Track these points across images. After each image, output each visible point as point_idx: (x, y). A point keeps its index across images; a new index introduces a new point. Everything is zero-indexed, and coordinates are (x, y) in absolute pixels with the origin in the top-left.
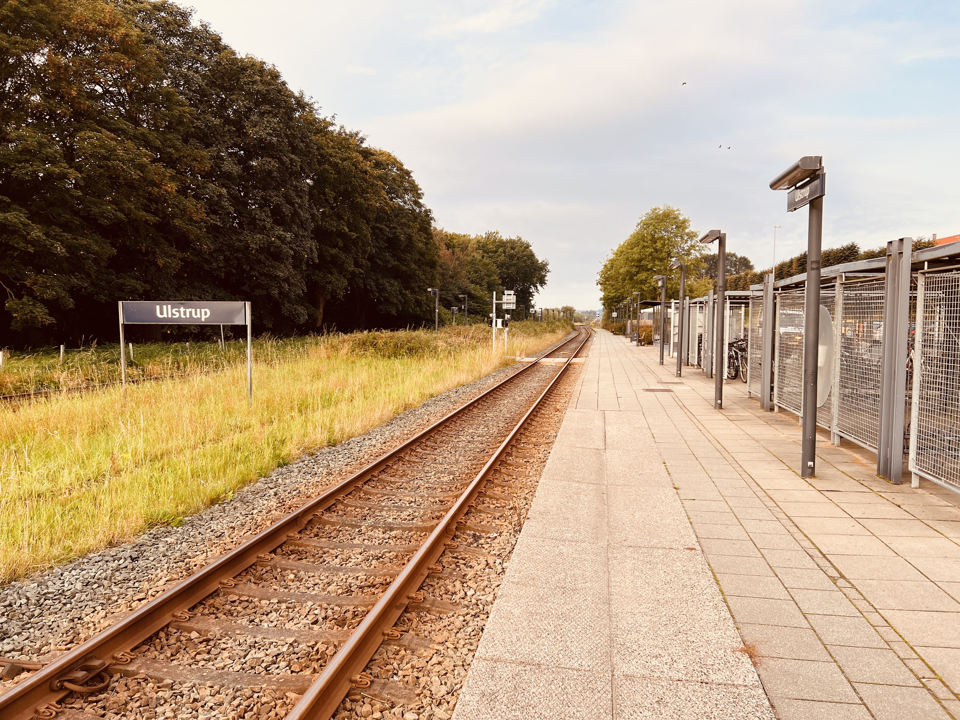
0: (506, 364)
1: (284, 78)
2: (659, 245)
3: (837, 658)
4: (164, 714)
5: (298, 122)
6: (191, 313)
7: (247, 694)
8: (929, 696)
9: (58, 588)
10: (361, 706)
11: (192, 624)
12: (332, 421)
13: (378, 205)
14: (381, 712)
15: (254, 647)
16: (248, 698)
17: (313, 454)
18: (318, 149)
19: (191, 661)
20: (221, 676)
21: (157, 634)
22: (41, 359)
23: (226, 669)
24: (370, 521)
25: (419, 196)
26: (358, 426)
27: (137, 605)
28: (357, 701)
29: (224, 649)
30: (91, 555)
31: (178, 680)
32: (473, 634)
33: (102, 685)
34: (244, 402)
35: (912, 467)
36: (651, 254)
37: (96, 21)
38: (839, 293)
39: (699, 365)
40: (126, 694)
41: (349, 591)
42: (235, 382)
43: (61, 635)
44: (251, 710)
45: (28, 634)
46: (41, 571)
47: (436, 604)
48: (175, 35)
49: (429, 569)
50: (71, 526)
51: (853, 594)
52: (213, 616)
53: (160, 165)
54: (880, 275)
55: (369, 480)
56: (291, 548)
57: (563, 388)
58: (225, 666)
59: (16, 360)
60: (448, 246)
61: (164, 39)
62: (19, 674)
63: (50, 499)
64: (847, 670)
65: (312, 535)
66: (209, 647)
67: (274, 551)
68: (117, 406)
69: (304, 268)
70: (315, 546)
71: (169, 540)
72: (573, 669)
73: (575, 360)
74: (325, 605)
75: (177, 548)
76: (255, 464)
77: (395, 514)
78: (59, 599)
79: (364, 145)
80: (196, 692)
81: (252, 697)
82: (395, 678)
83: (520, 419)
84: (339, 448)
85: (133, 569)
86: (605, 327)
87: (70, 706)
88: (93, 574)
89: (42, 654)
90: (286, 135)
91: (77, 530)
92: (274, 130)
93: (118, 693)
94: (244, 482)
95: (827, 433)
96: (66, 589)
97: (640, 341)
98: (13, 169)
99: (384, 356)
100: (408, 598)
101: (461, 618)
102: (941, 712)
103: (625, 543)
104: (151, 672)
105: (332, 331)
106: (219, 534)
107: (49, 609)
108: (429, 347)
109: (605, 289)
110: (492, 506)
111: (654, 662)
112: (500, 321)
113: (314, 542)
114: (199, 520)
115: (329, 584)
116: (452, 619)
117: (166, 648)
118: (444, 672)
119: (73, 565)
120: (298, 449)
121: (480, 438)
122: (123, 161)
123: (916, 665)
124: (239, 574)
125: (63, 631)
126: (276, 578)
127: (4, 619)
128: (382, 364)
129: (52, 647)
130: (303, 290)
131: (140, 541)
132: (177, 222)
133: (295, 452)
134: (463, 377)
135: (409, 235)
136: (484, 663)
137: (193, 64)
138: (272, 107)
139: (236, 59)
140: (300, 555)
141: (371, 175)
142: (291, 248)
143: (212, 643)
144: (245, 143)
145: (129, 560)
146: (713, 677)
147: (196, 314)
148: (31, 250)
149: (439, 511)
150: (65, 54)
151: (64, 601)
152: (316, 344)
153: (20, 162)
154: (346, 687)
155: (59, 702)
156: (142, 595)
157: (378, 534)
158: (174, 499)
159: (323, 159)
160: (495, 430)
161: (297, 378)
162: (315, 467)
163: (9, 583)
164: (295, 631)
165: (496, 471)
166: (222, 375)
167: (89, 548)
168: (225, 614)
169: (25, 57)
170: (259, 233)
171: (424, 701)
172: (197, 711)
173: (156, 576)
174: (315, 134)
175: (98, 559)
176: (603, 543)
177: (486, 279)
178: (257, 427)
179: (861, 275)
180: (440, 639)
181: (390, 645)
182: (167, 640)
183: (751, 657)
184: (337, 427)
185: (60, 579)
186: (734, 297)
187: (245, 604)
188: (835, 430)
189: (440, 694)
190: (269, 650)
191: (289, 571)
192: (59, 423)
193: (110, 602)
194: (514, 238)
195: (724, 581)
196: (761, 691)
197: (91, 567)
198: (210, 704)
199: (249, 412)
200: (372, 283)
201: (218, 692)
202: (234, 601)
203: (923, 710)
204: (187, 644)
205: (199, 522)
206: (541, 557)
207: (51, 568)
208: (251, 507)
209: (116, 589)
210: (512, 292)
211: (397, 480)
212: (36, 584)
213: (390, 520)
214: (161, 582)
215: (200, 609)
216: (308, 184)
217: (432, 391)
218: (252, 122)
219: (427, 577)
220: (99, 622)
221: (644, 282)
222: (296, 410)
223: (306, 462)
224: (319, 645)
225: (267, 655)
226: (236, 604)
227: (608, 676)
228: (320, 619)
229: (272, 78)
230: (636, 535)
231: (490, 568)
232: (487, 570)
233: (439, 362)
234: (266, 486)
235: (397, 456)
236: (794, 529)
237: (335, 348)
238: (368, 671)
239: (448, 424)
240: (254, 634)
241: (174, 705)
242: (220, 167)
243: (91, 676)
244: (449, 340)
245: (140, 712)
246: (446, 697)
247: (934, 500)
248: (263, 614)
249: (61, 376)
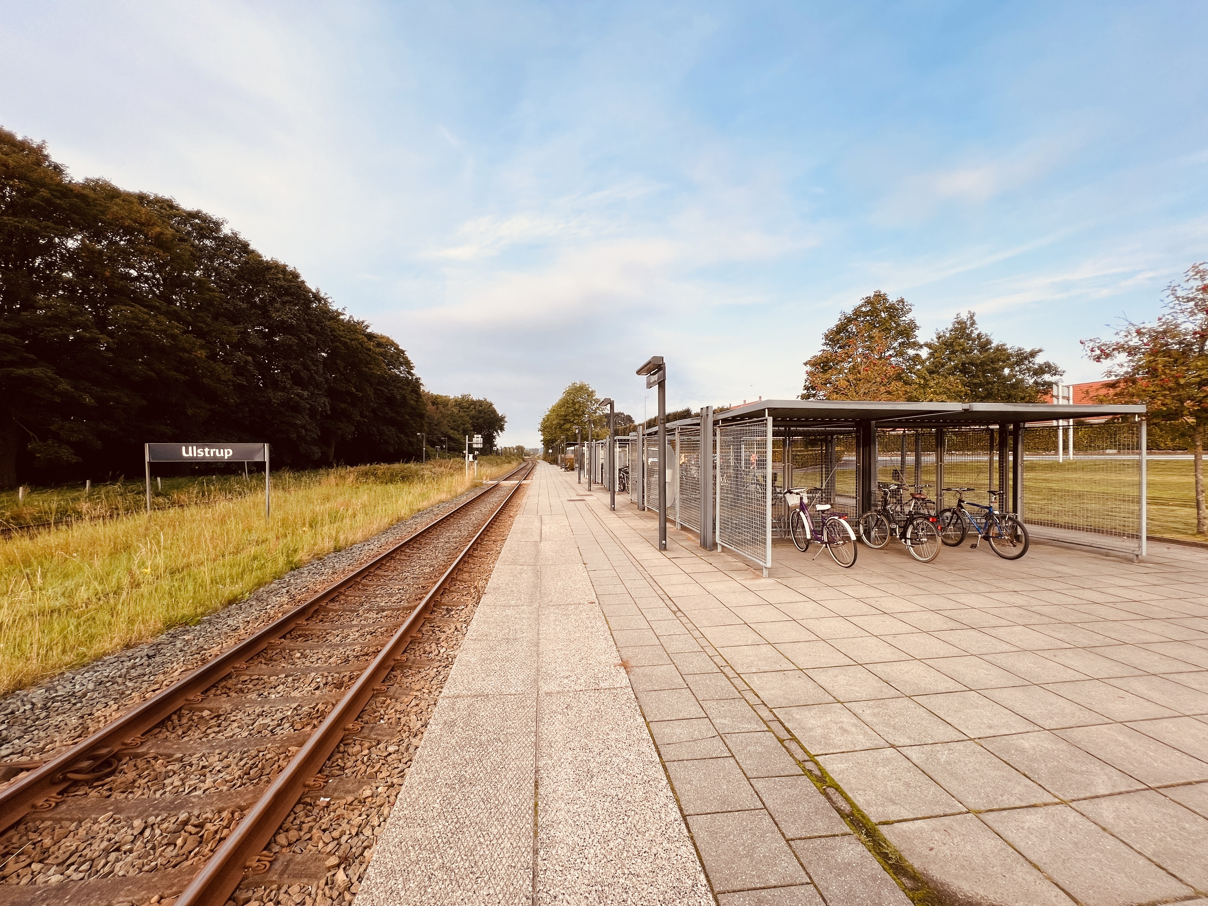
0: (475, 486)
1: (303, 277)
2: (577, 406)
3: (675, 661)
4: (172, 784)
5: (315, 310)
6: (214, 452)
7: (253, 755)
8: (724, 677)
9: (69, 690)
10: (353, 747)
11: (205, 705)
12: (338, 532)
13: (379, 373)
14: (369, 749)
15: (262, 715)
16: (254, 757)
17: (321, 559)
18: (331, 331)
19: (202, 735)
20: (229, 743)
21: (169, 718)
22: (65, 493)
23: (235, 737)
24: (366, 606)
25: (411, 368)
26: (359, 536)
27: (151, 695)
28: (349, 744)
29: (234, 721)
30: (105, 658)
31: (188, 753)
32: (443, 680)
33: (109, 770)
34: (262, 522)
35: (718, 540)
36: (572, 412)
37: (131, 219)
38: (677, 438)
39: (602, 483)
40: (134, 773)
41: (347, 661)
42: (255, 505)
43: (68, 732)
44: (257, 766)
45: (31, 736)
46: (51, 678)
47: (416, 662)
48: (208, 238)
49: (411, 637)
50: (86, 635)
51: (685, 620)
52: (225, 695)
53: (191, 336)
54: (698, 427)
55: (367, 575)
56: (299, 633)
57: (516, 501)
58: (234, 735)
59: (37, 494)
60: (434, 403)
61: (198, 240)
62: (16, 774)
63: (65, 613)
64: (680, 668)
65: (318, 621)
66: (220, 721)
67: (284, 637)
68: (141, 530)
69: (318, 417)
70: (320, 630)
71: (186, 637)
72: (511, 695)
73: (524, 482)
74: (326, 674)
75: (194, 643)
76: (270, 569)
77: (387, 599)
78: (69, 700)
79: (368, 331)
80: (205, 760)
81: (257, 756)
82: (382, 721)
83: (484, 524)
84: (343, 553)
85: (149, 665)
86: (545, 459)
87: (73, 794)
88: (106, 674)
89: (45, 752)
90: (305, 320)
91: (92, 637)
92: (295, 315)
93: (126, 773)
94: (259, 585)
95: (673, 522)
96: (76, 690)
97: (566, 468)
98: (41, 332)
99: (382, 482)
100: (394, 660)
101: (435, 670)
102: (731, 686)
103: (551, 604)
104: (161, 751)
105: (341, 465)
106: (234, 627)
107: (57, 710)
108: (417, 475)
109: (543, 435)
110: (461, 587)
111: (566, 681)
112: (471, 456)
113: (320, 626)
114: (217, 618)
115: (330, 657)
116: (428, 672)
117: (178, 728)
118: (420, 711)
119: (86, 668)
120: (309, 556)
121: (454, 540)
122: (156, 331)
123: (718, 659)
124: (252, 658)
125: (71, 728)
126: (285, 658)
127: (4, 726)
128: (379, 488)
129: (58, 744)
130: (317, 435)
131: (158, 640)
132: (205, 381)
133: (305, 558)
134: (443, 496)
135: (404, 395)
136: (447, 700)
137: (224, 261)
138: (293, 298)
139: (262, 260)
140: (306, 637)
141: (374, 352)
142: (308, 403)
143: (222, 718)
144: (269, 323)
145: (146, 658)
146: (602, 685)
147: (220, 453)
148: (58, 400)
149: (421, 594)
150: (100, 242)
151: (74, 701)
152: (328, 475)
153: (49, 327)
154: (340, 735)
155: (61, 793)
156: (157, 686)
157: (373, 615)
158: (193, 603)
159: (336, 338)
160: (466, 533)
161: (309, 501)
162: (323, 568)
163: (13, 692)
164: (300, 698)
165: (465, 562)
166: (244, 501)
167: (104, 652)
168: (236, 692)
169: (57, 240)
170: (280, 391)
171: (404, 735)
172: (205, 776)
173: (172, 668)
174: (329, 320)
175: (113, 660)
176: (536, 605)
177: (462, 426)
178: (273, 540)
179: (689, 427)
180: (418, 687)
181: (378, 697)
182: (179, 721)
183: (625, 668)
184: (342, 537)
185: (71, 682)
186: (621, 440)
187: (255, 682)
188: (678, 520)
189: (416, 728)
190: (275, 716)
191: (296, 651)
192: (79, 546)
193: (123, 696)
194: (481, 399)
195: (611, 621)
196: (631, 689)
197: (105, 668)
198: (218, 768)
199: (267, 529)
200: (374, 429)
201: (227, 757)
202: (246, 681)
203: (721, 686)
204: (198, 721)
205: (216, 620)
206: (492, 620)
207: (63, 673)
208: (265, 603)
209: (129, 684)
210: (480, 436)
211: (390, 574)
212: (44, 690)
213: (383, 604)
214: (176, 673)
215: (213, 691)
216: (323, 356)
217: (420, 507)
218: (275, 308)
219: (410, 643)
220: (111, 715)
221: (568, 430)
222: (307, 525)
223: (315, 565)
224: (319, 706)
225: (273, 720)
226: (247, 683)
227: (535, 696)
228: (322, 685)
229: (293, 277)
230: (558, 597)
231: (458, 631)
232: (456, 633)
233: (425, 486)
234: (280, 586)
235: (390, 556)
236: (653, 584)
237: (343, 478)
238: (360, 720)
239: (430, 530)
240: (262, 705)
241: (182, 775)
242: (246, 341)
243: (98, 763)
244: (433, 470)
245: (148, 786)
246: (420, 729)
247: (730, 559)
248: (272, 688)
249: (84, 506)
